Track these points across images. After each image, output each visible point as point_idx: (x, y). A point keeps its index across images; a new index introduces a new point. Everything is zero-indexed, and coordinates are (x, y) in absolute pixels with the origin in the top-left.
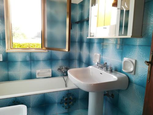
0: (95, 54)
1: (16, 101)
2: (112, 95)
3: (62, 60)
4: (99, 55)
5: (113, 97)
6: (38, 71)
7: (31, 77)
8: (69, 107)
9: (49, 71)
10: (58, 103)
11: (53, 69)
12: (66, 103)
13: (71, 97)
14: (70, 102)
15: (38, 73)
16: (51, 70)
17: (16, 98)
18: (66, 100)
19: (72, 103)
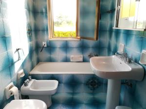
0: (121, 44)
1: (52, 77)
2: (131, 84)
3: (93, 47)
4: (123, 45)
5: (131, 87)
6: (72, 56)
7: (67, 60)
8: (94, 89)
9: (81, 57)
10: (84, 84)
11: (84, 56)
12: (92, 85)
13: (96, 81)
14: (95, 85)
15: (72, 58)
16: (82, 56)
17: (53, 75)
18: (92, 82)
19: (97, 85)
